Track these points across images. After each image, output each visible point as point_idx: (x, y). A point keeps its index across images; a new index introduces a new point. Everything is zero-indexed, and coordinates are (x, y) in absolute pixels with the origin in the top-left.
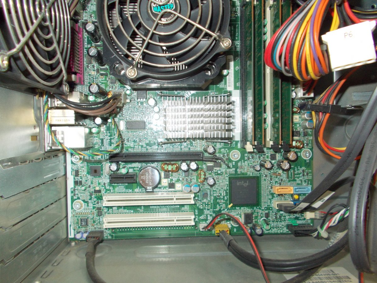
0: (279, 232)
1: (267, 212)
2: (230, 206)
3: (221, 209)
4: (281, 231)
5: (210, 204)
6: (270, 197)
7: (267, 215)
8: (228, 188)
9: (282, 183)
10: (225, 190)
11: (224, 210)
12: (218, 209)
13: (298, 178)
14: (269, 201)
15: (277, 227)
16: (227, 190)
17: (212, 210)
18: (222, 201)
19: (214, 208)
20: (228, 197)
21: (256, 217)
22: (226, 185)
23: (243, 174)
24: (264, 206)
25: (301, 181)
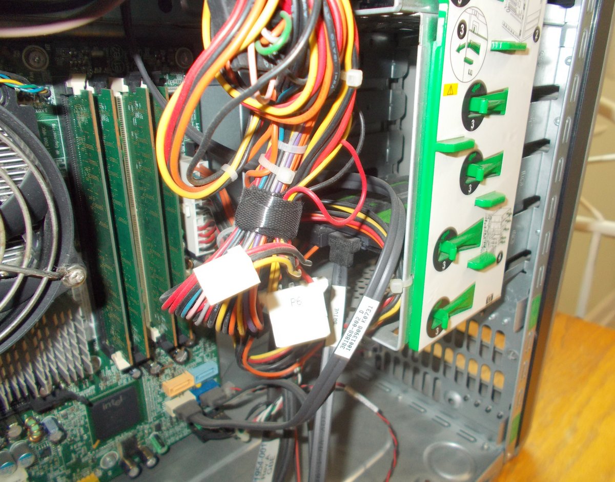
0: (177, 439)
1: (157, 422)
2: (94, 446)
3: (79, 456)
4: (181, 436)
5: (57, 461)
6: (160, 400)
7: (159, 428)
8: (87, 420)
9: (176, 373)
10: (81, 426)
11: (85, 455)
12: (74, 460)
13: (198, 355)
14: (159, 406)
15: (174, 435)
16: (86, 423)
17: (62, 466)
18: (80, 444)
19: (66, 462)
20: (90, 433)
21: (143, 437)
22: (83, 418)
23: (111, 387)
24: (151, 417)
25: (202, 357)
